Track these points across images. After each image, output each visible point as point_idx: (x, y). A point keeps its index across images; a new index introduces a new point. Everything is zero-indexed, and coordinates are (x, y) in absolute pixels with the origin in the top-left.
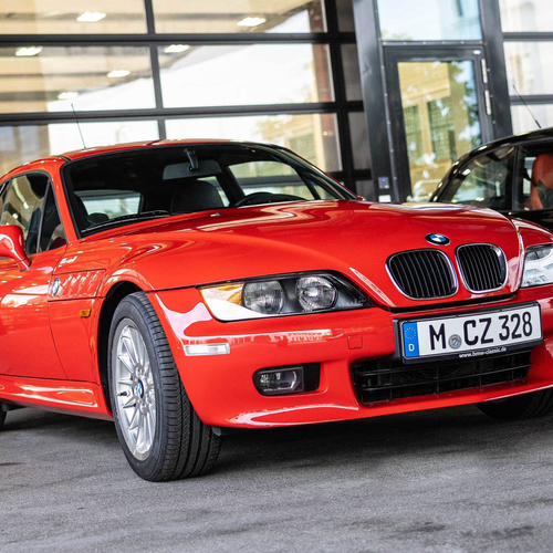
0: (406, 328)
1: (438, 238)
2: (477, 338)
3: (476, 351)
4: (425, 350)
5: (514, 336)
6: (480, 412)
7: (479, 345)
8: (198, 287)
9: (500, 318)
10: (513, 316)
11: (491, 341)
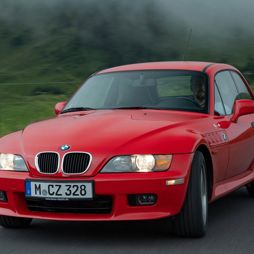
2: (54, 193)
3: (53, 198)
4: (33, 194)
5: (74, 194)
9: (66, 186)
10: (74, 186)
11: (61, 195)
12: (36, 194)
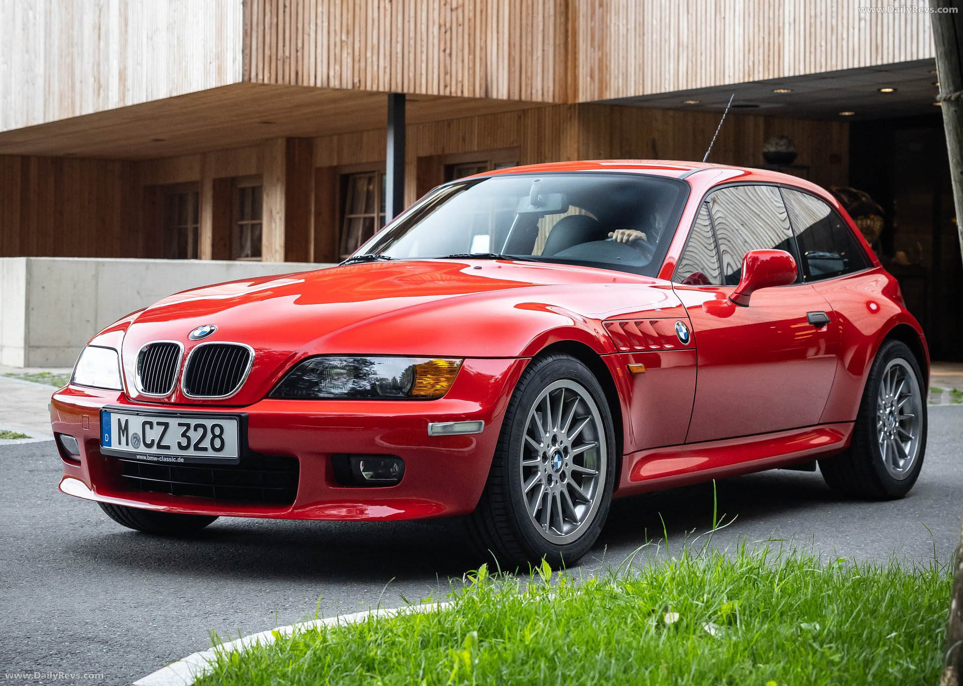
0: (104, 416)
2: (153, 441)
3: (150, 455)
5: (196, 448)
7: (154, 450)
9: (180, 425)
10: (197, 427)
11: (168, 447)
12: (120, 443)
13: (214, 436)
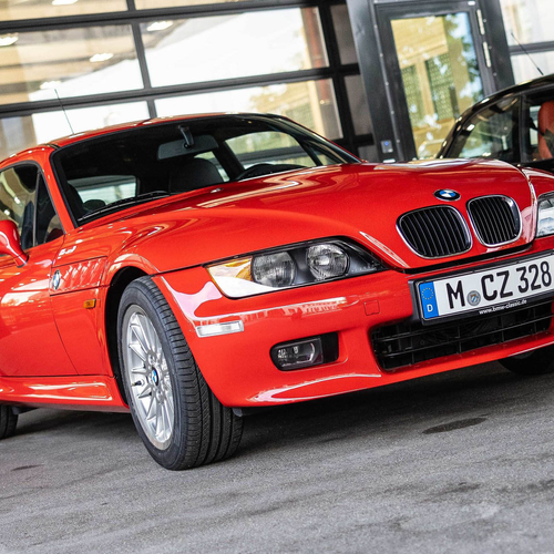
0: (423, 288)
1: (447, 194)
2: (495, 292)
4: (444, 309)
5: (534, 288)
6: (505, 370)
7: (498, 300)
8: (206, 265)
9: (518, 270)
10: (531, 267)
11: (511, 294)
12: (452, 307)
13: (544, 273)
